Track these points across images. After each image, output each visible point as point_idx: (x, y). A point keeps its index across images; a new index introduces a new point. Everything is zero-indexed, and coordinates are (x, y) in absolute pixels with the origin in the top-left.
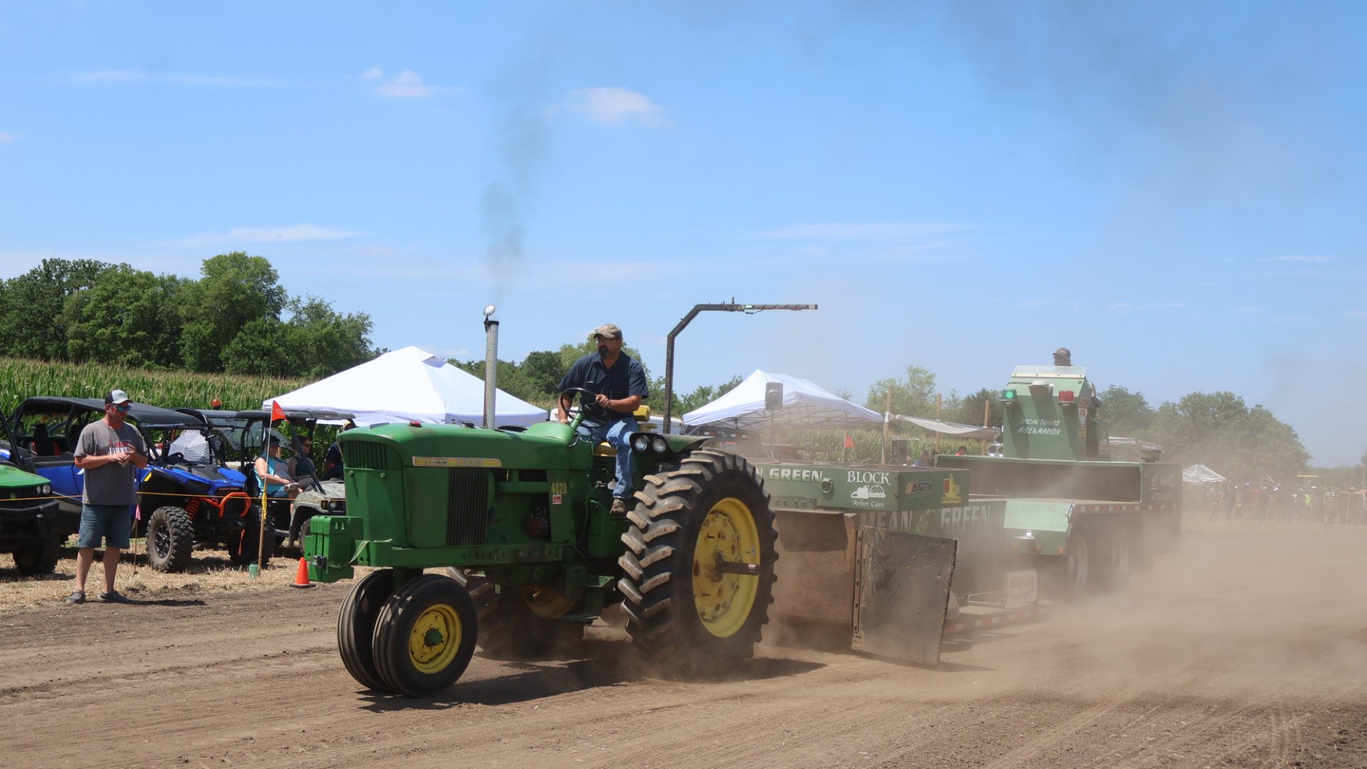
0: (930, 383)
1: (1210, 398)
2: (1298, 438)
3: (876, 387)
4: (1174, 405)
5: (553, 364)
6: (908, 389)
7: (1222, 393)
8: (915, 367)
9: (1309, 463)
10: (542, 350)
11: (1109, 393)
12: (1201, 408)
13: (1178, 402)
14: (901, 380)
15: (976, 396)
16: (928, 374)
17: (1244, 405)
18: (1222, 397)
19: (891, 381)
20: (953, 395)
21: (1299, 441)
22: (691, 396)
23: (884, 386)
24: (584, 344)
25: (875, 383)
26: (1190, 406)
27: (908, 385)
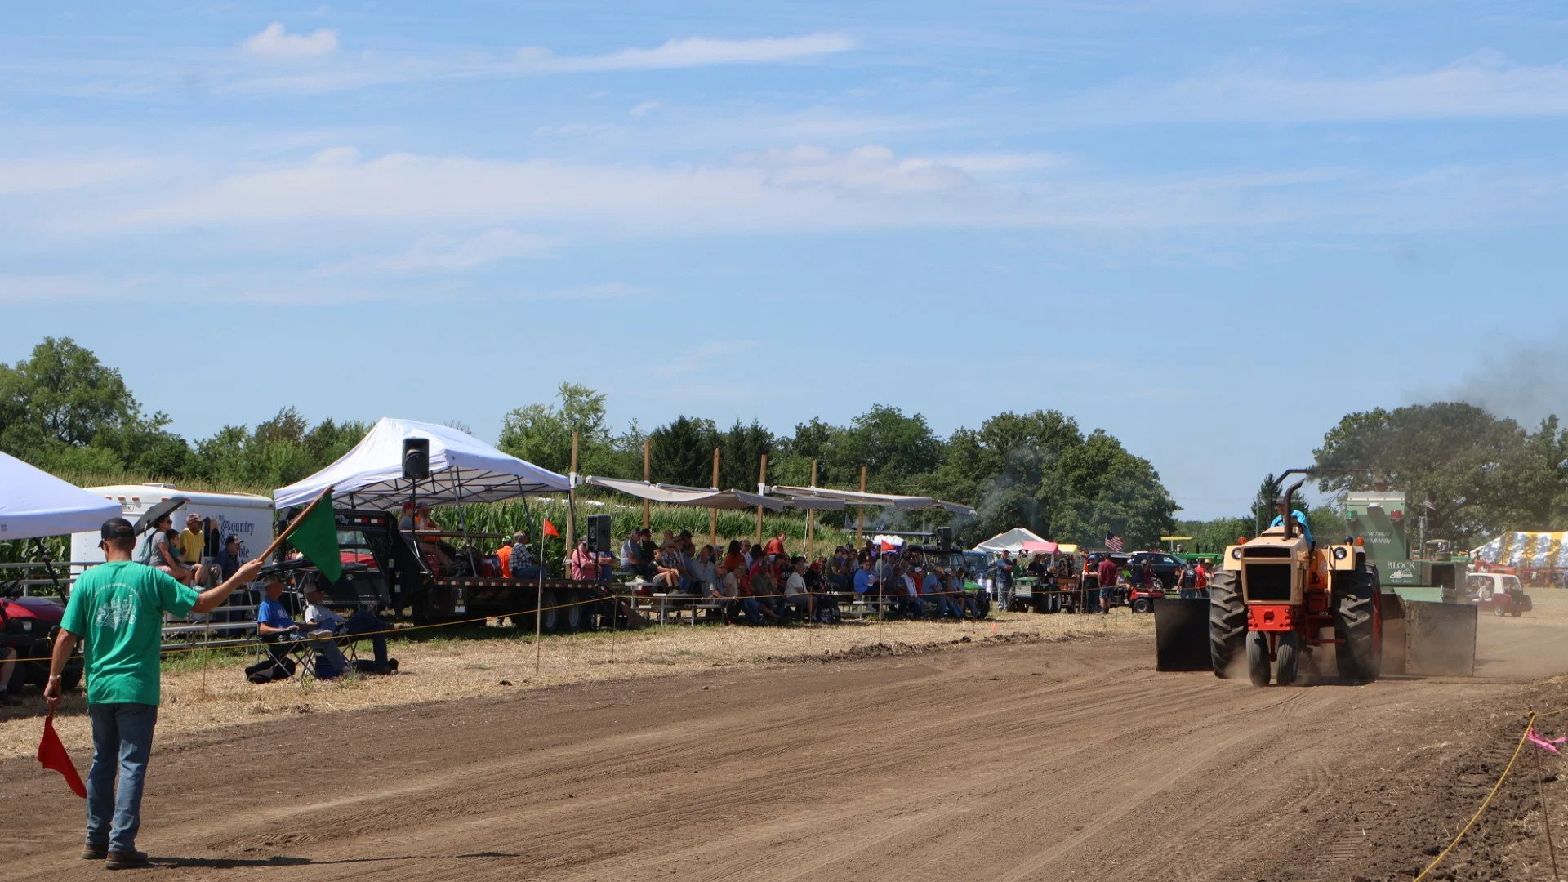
0: (596, 410)
1: (1027, 421)
2: (1159, 479)
3: (513, 419)
4: (973, 433)
6: (562, 420)
7: (1045, 413)
8: (572, 385)
9: (1176, 515)
11: (873, 417)
12: (1013, 437)
13: (978, 428)
14: (552, 407)
15: (669, 428)
16: (593, 396)
17: (1077, 430)
18: (1044, 418)
19: (537, 408)
20: (634, 429)
21: (1161, 482)
22: (210, 441)
23: (525, 416)
25: (511, 411)
26: (996, 435)
27: (561, 414)
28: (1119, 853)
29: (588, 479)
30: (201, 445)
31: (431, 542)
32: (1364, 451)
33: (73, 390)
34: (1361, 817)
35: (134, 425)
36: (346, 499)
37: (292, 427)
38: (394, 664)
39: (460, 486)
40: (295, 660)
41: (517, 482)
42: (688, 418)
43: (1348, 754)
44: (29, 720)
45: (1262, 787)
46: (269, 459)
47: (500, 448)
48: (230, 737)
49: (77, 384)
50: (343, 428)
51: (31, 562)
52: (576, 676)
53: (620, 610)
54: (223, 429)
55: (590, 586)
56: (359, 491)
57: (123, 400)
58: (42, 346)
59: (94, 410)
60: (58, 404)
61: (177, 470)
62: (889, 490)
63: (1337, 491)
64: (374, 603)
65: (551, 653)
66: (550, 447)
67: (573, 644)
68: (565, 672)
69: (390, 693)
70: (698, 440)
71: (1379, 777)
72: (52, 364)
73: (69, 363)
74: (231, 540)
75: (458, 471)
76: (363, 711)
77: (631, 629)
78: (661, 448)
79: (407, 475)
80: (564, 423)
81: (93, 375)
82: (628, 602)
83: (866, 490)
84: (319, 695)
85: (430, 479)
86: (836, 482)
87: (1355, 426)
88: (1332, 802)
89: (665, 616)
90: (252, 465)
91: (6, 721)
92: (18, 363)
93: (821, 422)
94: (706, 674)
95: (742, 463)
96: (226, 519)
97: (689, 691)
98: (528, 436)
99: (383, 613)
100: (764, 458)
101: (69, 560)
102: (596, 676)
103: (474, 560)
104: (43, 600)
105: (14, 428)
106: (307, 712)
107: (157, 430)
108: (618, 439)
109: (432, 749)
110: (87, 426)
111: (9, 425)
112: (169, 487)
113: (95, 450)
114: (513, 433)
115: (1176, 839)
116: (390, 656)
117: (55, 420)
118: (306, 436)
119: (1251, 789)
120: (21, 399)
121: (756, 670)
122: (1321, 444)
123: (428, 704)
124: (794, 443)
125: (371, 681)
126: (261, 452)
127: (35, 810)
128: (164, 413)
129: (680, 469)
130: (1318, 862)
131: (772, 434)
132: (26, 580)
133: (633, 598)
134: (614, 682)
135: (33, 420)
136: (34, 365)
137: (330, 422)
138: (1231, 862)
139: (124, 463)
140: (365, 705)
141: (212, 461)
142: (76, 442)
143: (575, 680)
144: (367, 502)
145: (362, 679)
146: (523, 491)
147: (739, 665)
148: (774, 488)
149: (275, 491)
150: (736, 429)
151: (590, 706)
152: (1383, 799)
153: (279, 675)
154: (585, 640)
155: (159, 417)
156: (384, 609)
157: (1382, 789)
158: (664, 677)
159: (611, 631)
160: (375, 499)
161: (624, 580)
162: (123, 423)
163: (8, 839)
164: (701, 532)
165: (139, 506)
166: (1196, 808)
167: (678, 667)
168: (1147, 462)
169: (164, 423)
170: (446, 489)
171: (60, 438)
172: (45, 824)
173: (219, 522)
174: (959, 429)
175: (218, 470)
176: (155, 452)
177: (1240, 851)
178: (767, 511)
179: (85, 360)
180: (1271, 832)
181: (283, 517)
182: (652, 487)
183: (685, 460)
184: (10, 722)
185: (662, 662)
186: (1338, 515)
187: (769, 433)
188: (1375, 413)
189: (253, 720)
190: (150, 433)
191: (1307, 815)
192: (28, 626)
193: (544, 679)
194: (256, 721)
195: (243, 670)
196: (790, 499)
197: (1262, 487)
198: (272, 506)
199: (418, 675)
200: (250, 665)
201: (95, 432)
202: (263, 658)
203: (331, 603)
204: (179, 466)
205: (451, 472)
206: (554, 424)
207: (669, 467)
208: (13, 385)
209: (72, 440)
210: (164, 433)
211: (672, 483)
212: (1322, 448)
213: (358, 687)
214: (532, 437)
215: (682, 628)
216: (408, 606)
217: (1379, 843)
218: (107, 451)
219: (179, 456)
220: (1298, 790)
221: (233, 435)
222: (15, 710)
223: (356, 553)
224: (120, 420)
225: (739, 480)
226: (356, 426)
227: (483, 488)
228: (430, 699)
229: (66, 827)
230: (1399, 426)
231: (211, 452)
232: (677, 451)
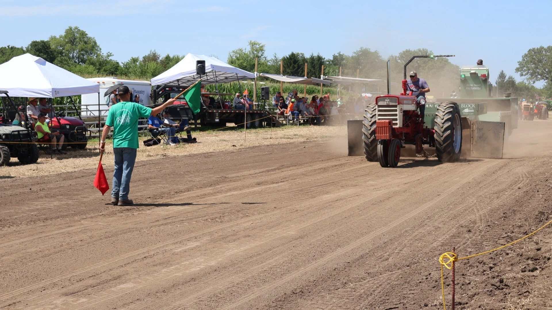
0: (262, 50)
1: (415, 52)
4: (396, 57)
5: (46, 47)
6: (250, 54)
7: (421, 49)
8: (252, 41)
10: (38, 40)
11: (360, 51)
13: (398, 55)
14: (246, 49)
15: (288, 56)
16: (261, 45)
18: (421, 52)
19: (240, 50)
20: (275, 57)
22: (127, 63)
23: (236, 53)
24: (63, 35)
25: (231, 51)
26: (404, 57)
27: (250, 52)
28: (454, 203)
29: (261, 74)
30: (124, 64)
31: (207, 97)
32: (536, 61)
33: (79, 45)
34: (539, 190)
35: (100, 57)
36: (176, 82)
37: (155, 57)
38: (195, 139)
39: (216, 77)
40: (160, 138)
41: (236, 76)
42: (294, 53)
43: (534, 168)
44: (70, 159)
45: (504, 180)
46: (148, 69)
47: (229, 64)
48: (140, 165)
49: (81, 43)
50: (173, 58)
51: (67, 105)
52: (259, 143)
53: (273, 121)
54: (131, 58)
55: (262, 112)
56: (181, 79)
57: (96, 48)
58: (68, 29)
59: (87, 52)
60: (74, 50)
61: (116, 73)
62: (366, 77)
63: (526, 76)
64: (187, 118)
65: (249, 135)
66: (246, 64)
67: (257, 132)
68: (254, 142)
69: (194, 149)
70: (298, 61)
71: (545, 176)
72: (72, 36)
73: (77, 35)
74: (136, 96)
75: (215, 72)
76: (185, 156)
77: (277, 127)
78: (285, 64)
79: (198, 73)
80: (251, 55)
81: (86, 39)
82: (276, 118)
83: (359, 78)
84: (169, 150)
85: (206, 75)
86: (347, 75)
87: (533, 53)
88: (529, 185)
89: (289, 122)
90: (142, 71)
91: (62, 160)
92: (60, 36)
93: (341, 54)
94: (304, 142)
95: (314, 69)
96: (135, 89)
97: (299, 148)
98: (238, 60)
99: (190, 122)
100: (323, 66)
101: (81, 104)
102: (266, 143)
103: (222, 103)
104: (73, 118)
105: (59, 59)
106: (166, 156)
107: (108, 59)
108: (270, 60)
109: (210, 169)
110: (84, 58)
111: (57, 57)
112: (115, 78)
113: (87, 66)
114: (232, 59)
115: (474, 198)
116: (193, 137)
117: (73, 56)
118: (160, 60)
119: (500, 181)
120: (61, 48)
121: (322, 141)
122: (521, 59)
123: (207, 153)
124: (332, 61)
125: (187, 145)
126: (145, 66)
127: (74, 190)
128: (110, 52)
129: (292, 71)
130: (525, 206)
131: (324, 58)
132: (67, 111)
133: (277, 116)
134: (272, 145)
135: (65, 55)
136: (65, 37)
137: (168, 55)
138: (494, 206)
139: (97, 70)
140: (186, 154)
141: (128, 69)
142: (80, 63)
143: (258, 145)
144: (184, 83)
145: (184, 145)
146: (238, 79)
147: (316, 139)
148: (326, 77)
149: (151, 79)
150: (312, 56)
151: (264, 154)
152: (547, 184)
153: (156, 143)
154: (261, 131)
155: (109, 54)
156: (190, 120)
157: (547, 181)
158: (289, 143)
159: (270, 128)
160: (186, 82)
161: (274, 110)
162: (96, 57)
163: (66, 200)
164: (300, 93)
165: (105, 85)
166: (480, 188)
167: (294, 140)
168: (458, 67)
169: (111, 56)
170: (212, 78)
171: (75, 62)
172: (78, 195)
173: (133, 90)
174: (391, 55)
175: (130, 73)
176: (108, 67)
177: (496, 203)
178: (324, 85)
179: (83, 34)
180: (507, 196)
181: (155, 88)
182: (283, 77)
183: (294, 67)
184: (63, 160)
185: (289, 138)
186: (527, 84)
187: (323, 58)
188: (540, 48)
189: (147, 159)
190: (106, 60)
191: (520, 190)
192: (68, 127)
193: (248, 144)
194: (148, 159)
195: (143, 142)
196: (333, 81)
197: (499, 75)
198: (150, 85)
199: (203, 143)
200: (145, 140)
201: (87, 60)
202: (149, 138)
203: (172, 118)
204: (116, 72)
205: (213, 72)
206: (247, 56)
207: (288, 70)
208: (58, 43)
209: (79, 62)
210: (111, 60)
211: (290, 75)
212: (521, 61)
213: (183, 147)
214: (240, 60)
215: (295, 126)
216: (198, 119)
217: (546, 199)
218: (91, 66)
219: (116, 68)
220: (517, 181)
221: (135, 60)
222: (64, 156)
223: (180, 101)
224: (95, 55)
225: (312, 74)
226: (177, 57)
227: (224, 78)
228: (208, 152)
229: (85, 196)
230: (549, 53)
231: (127, 66)
232: (291, 65)
